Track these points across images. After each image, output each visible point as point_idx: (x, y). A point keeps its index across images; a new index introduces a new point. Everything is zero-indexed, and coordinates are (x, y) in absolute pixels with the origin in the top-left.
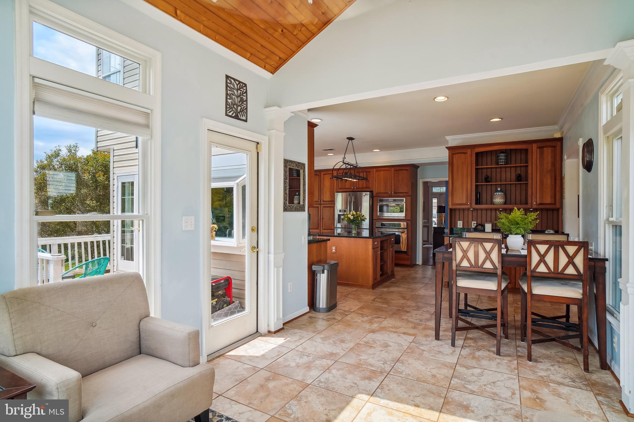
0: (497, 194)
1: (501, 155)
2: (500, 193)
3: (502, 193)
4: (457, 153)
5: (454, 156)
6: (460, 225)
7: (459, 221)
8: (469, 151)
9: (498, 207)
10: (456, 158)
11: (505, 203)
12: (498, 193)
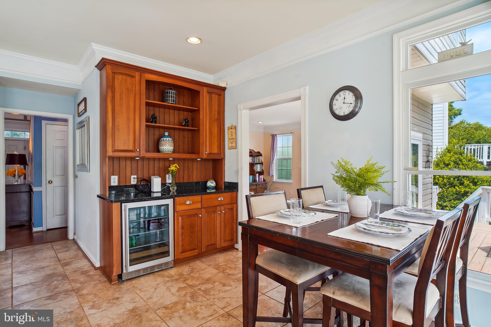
0: (163, 140)
1: (170, 92)
2: (167, 139)
3: (170, 139)
4: (120, 74)
5: (116, 76)
6: (114, 182)
7: (113, 175)
8: (137, 75)
9: (166, 156)
10: (118, 79)
11: (174, 151)
12: (165, 139)
